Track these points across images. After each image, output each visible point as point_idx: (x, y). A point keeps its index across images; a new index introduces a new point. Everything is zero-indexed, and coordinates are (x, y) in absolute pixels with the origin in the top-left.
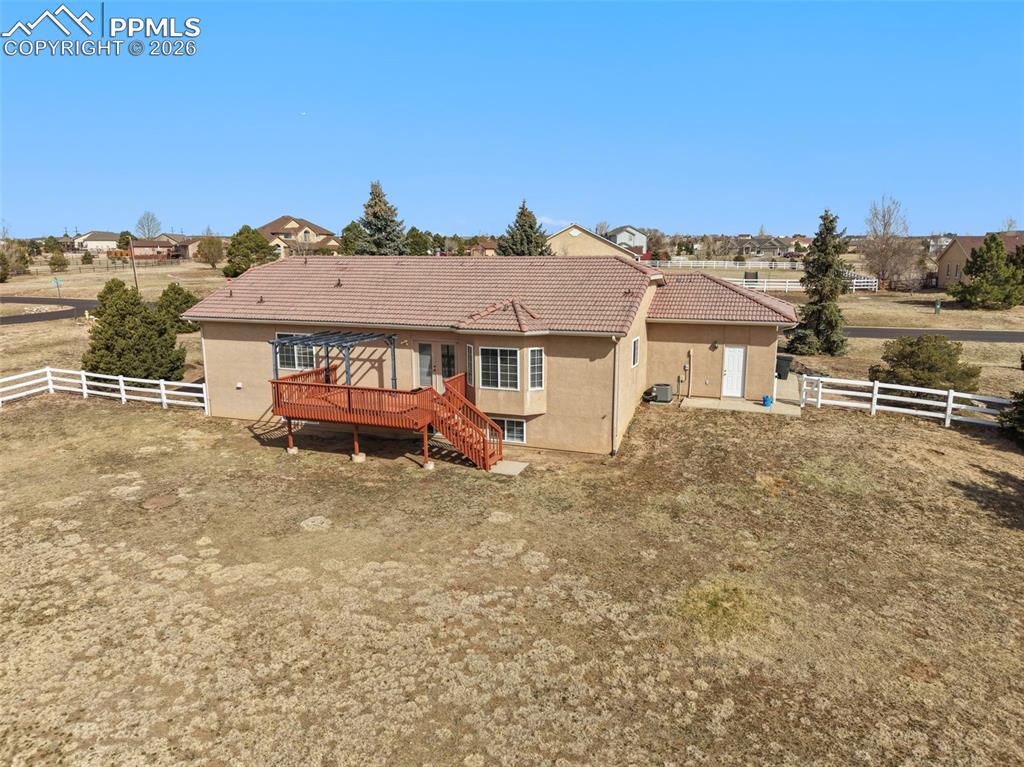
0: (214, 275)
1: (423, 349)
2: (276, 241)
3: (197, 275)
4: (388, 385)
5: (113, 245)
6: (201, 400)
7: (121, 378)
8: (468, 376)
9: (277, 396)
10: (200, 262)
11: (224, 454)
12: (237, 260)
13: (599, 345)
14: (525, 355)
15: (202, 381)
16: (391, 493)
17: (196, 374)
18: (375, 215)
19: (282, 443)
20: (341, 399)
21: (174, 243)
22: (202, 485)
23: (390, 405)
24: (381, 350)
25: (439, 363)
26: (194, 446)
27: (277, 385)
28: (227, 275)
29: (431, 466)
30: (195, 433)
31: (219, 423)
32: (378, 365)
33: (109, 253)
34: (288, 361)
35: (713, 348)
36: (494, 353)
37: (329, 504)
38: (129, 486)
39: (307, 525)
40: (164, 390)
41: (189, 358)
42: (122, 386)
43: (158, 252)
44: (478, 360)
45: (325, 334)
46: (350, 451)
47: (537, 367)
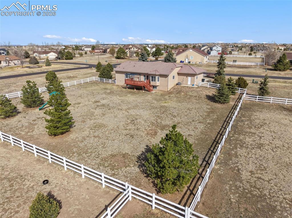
0: (113, 58)
1: (145, 76)
2: (127, 50)
3: (110, 58)
4: (140, 81)
5: (90, 49)
6: (115, 82)
7: (104, 79)
8: (150, 80)
9: (125, 82)
10: (110, 54)
11: (119, 89)
12: (119, 55)
13: (166, 76)
14: (157, 77)
15: (115, 79)
16: (138, 93)
17: (114, 79)
18: (142, 53)
19: (126, 88)
20: (133, 82)
21: (104, 49)
22: (116, 92)
23: (139, 83)
24: (139, 76)
25: (146, 78)
26: (115, 88)
27: (125, 80)
28: (116, 58)
29: (144, 91)
30: (115, 86)
31: (117, 86)
32: (138, 78)
33: (90, 51)
34: (127, 77)
35: (187, 77)
36: (153, 77)
37: (131, 94)
38: (109, 91)
39: (128, 95)
40: (110, 81)
41: (113, 76)
42: (104, 80)
43: (101, 51)
44: (151, 78)
45: (132, 73)
46: (134, 89)
47: (158, 79)
